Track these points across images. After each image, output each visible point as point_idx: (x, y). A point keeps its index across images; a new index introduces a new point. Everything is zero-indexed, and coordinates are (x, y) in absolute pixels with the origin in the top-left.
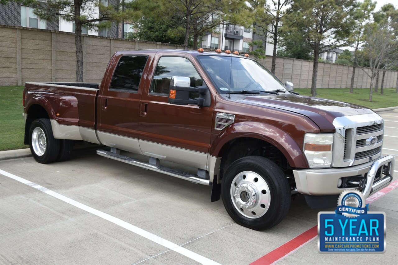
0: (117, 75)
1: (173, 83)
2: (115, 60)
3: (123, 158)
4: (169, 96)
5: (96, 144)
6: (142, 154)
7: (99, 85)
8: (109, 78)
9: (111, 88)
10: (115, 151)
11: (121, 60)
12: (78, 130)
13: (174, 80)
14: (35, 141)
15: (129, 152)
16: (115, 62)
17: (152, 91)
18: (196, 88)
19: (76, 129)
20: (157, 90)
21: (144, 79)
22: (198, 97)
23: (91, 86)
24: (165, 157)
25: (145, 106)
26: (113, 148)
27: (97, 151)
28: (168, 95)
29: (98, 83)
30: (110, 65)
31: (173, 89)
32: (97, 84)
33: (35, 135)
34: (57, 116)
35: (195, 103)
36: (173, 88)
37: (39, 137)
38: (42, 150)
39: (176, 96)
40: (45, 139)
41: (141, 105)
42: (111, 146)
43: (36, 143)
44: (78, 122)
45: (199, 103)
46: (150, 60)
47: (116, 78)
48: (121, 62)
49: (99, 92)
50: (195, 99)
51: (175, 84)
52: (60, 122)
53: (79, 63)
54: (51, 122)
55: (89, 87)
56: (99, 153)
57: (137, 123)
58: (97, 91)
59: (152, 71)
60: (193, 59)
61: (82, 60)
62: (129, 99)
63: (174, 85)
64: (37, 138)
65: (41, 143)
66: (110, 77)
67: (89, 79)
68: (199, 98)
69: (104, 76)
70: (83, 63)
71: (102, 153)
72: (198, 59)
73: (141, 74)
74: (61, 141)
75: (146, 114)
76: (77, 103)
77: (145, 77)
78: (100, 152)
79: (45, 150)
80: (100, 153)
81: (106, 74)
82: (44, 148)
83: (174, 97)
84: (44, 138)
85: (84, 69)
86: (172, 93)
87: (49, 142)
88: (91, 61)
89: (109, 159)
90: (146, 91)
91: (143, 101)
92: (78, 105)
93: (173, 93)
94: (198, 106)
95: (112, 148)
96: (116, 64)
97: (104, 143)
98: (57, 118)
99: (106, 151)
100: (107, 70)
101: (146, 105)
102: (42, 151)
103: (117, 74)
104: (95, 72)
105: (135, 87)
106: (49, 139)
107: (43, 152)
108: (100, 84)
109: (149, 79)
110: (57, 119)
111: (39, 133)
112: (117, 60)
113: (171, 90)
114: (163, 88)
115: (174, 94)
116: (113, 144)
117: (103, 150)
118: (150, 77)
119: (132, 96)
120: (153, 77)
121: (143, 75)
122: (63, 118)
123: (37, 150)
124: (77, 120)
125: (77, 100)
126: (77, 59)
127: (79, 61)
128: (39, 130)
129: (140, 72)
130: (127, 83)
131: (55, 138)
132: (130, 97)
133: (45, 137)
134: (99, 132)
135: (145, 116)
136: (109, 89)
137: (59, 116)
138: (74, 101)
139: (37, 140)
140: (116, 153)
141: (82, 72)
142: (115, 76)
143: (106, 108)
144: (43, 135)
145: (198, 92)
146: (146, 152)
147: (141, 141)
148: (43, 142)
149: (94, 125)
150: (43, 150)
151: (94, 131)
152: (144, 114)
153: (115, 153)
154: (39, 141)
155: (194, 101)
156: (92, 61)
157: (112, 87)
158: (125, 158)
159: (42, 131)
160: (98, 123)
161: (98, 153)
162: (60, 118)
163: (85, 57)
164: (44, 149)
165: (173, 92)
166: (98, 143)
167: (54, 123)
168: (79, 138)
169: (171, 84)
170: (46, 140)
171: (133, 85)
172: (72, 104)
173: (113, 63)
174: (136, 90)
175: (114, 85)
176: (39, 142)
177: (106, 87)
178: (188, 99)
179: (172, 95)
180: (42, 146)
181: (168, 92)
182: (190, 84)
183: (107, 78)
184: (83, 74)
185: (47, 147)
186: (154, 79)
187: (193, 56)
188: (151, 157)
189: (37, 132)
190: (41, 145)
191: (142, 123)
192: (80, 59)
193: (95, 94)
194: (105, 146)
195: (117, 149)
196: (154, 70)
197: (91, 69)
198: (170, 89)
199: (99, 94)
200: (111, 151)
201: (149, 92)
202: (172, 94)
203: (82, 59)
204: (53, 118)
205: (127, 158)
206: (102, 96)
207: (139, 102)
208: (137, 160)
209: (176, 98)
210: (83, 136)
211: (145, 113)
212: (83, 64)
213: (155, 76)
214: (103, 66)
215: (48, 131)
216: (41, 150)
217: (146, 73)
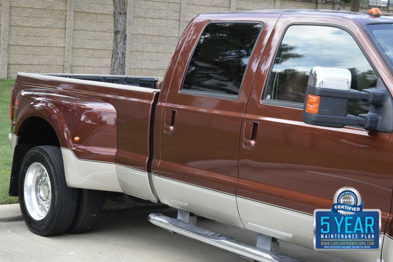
0: (195, 62)
1: (315, 80)
2: (193, 32)
3: (202, 232)
4: (305, 107)
5: (149, 202)
6: (242, 227)
7: (157, 81)
8: (180, 69)
9: (184, 88)
10: (187, 218)
11: (206, 31)
12: (115, 171)
13: (316, 75)
14: (30, 190)
15: (214, 221)
16: (194, 35)
17: (269, 97)
18: (362, 92)
19: (111, 168)
20: (279, 94)
21: (252, 70)
22: (367, 112)
23: (141, 83)
24: (290, 235)
25: (252, 128)
26: (184, 212)
27: (150, 215)
28: (302, 105)
29: (156, 78)
30: (183, 42)
31: (313, 94)
32: (154, 79)
33: (30, 178)
34: (74, 142)
35: (360, 125)
36: (314, 91)
37: (38, 182)
38: (43, 208)
39: (320, 107)
40: (50, 186)
41: (245, 124)
42: (178, 208)
43: (31, 194)
44: (115, 154)
45: (368, 125)
46: (265, 33)
47: (193, 68)
48: (205, 35)
49: (160, 95)
50: (360, 116)
51: (318, 82)
52: (80, 155)
53: (119, 36)
54: (63, 152)
55: (137, 86)
56: (154, 219)
57: (234, 162)
58: (155, 93)
59: (268, 55)
60: (357, 31)
61: (125, 29)
62: (217, 112)
63: (317, 86)
64: (34, 184)
65: (42, 194)
66: (181, 66)
67: (135, 67)
68: (369, 113)
69: (172, 63)
70: (125, 35)
71: (160, 222)
72: (367, 30)
73: (245, 61)
74: (79, 192)
75: (255, 144)
76: (115, 116)
77: (255, 67)
78: (157, 218)
79: (48, 209)
80: (157, 220)
81: (174, 59)
82: (47, 205)
83: (316, 111)
84: (47, 185)
85: (127, 48)
86: (311, 101)
87: (56, 193)
88: (141, 31)
89: (175, 233)
90: (254, 96)
91: (247, 116)
92: (117, 121)
93: (315, 101)
94: (367, 129)
95: (181, 210)
96: (195, 40)
97: (165, 201)
98: (74, 146)
99: (168, 218)
100: (177, 52)
101: (255, 125)
102: (42, 211)
103: (196, 60)
104: (148, 54)
105: (230, 86)
106: (56, 187)
107: (44, 212)
108: (161, 79)
109: (261, 72)
110: (74, 148)
111: (39, 174)
112: (197, 31)
113: (309, 96)
114: (291, 90)
115: (315, 104)
116: (182, 203)
117: (162, 215)
118: (265, 67)
119: (222, 105)
120: (271, 67)
121: (251, 62)
122: (86, 145)
123: (33, 209)
124: (113, 152)
125: (115, 111)
126: (115, 27)
127: (119, 32)
128: (40, 168)
129: (242, 56)
130: (211, 78)
131: (69, 186)
132: (218, 108)
133: (49, 183)
134: (156, 178)
135: (252, 147)
136: (180, 89)
137: (78, 143)
138: (108, 112)
139: (33, 189)
140: (189, 223)
141: (123, 54)
142: (192, 64)
143: (172, 128)
144: (45, 179)
145: (365, 100)
146: (250, 223)
147: (241, 200)
148: (44, 193)
149: (146, 162)
150: (45, 210)
151: (145, 175)
152: (249, 144)
153: (187, 222)
154: (37, 191)
155: (358, 120)
156: (143, 32)
157: (186, 86)
158: (206, 232)
159: (44, 170)
160: (154, 159)
161: (151, 221)
162: (80, 147)
163: (129, 24)
164: (47, 207)
165: (314, 99)
166: (154, 199)
167: (68, 154)
168: (116, 187)
169: (310, 83)
170: (50, 189)
171: (225, 83)
172: (104, 118)
173: (190, 38)
174: (236, 94)
175: (189, 83)
176: (37, 193)
177: (175, 87)
178: (346, 115)
179: (311, 106)
180: (43, 200)
181: (302, 99)
182: (350, 84)
183: (177, 69)
184: (125, 58)
185: (51, 204)
186: (274, 70)
187: (357, 25)
188: (260, 235)
189: (34, 172)
190: (41, 198)
191: (244, 161)
192: (120, 28)
193: (152, 100)
194: (167, 206)
195: (192, 214)
196: (273, 52)
197: (140, 48)
198: (307, 92)
199: (159, 100)
200: (179, 217)
201: (262, 99)
202: (311, 104)
203: (125, 27)
204: (66, 146)
205: (211, 234)
206: (164, 104)
207: (240, 118)
208: (231, 238)
209: (319, 112)
210: (122, 184)
211: (253, 142)
212: (125, 38)
213: (275, 66)
214: (164, 42)
215: (55, 171)
216: (40, 208)
217: (256, 60)
